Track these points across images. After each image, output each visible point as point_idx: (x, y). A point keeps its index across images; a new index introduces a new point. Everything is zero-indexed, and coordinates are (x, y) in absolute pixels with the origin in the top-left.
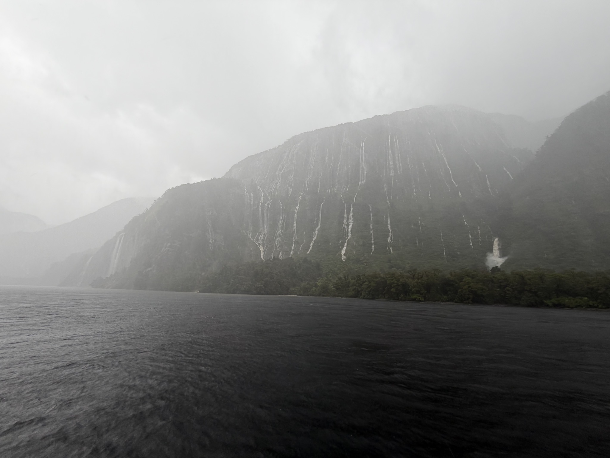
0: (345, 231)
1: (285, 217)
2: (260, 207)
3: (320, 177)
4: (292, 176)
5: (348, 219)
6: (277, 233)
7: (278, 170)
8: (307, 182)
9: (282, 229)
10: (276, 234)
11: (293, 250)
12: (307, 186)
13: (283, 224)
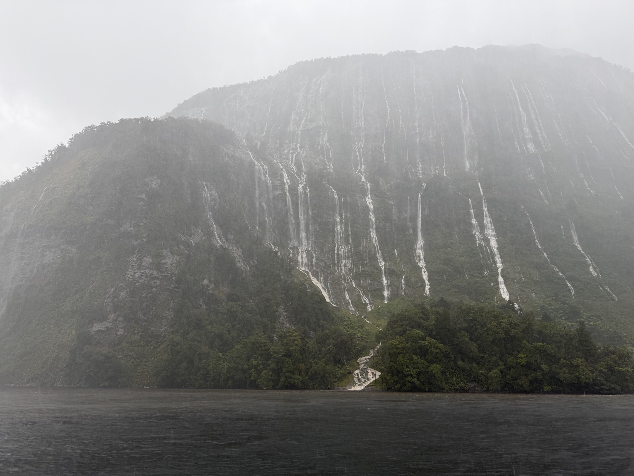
0: (487, 252)
1: (346, 216)
2: (288, 194)
3: (383, 146)
4: (326, 138)
5: (482, 227)
6: (338, 250)
7: (292, 123)
8: (358, 153)
9: (347, 243)
10: (336, 252)
11: (388, 286)
12: (361, 161)
13: (346, 230)
